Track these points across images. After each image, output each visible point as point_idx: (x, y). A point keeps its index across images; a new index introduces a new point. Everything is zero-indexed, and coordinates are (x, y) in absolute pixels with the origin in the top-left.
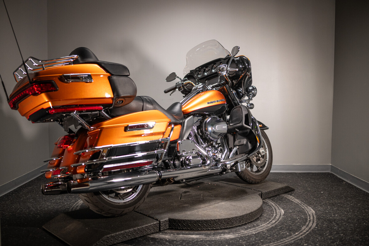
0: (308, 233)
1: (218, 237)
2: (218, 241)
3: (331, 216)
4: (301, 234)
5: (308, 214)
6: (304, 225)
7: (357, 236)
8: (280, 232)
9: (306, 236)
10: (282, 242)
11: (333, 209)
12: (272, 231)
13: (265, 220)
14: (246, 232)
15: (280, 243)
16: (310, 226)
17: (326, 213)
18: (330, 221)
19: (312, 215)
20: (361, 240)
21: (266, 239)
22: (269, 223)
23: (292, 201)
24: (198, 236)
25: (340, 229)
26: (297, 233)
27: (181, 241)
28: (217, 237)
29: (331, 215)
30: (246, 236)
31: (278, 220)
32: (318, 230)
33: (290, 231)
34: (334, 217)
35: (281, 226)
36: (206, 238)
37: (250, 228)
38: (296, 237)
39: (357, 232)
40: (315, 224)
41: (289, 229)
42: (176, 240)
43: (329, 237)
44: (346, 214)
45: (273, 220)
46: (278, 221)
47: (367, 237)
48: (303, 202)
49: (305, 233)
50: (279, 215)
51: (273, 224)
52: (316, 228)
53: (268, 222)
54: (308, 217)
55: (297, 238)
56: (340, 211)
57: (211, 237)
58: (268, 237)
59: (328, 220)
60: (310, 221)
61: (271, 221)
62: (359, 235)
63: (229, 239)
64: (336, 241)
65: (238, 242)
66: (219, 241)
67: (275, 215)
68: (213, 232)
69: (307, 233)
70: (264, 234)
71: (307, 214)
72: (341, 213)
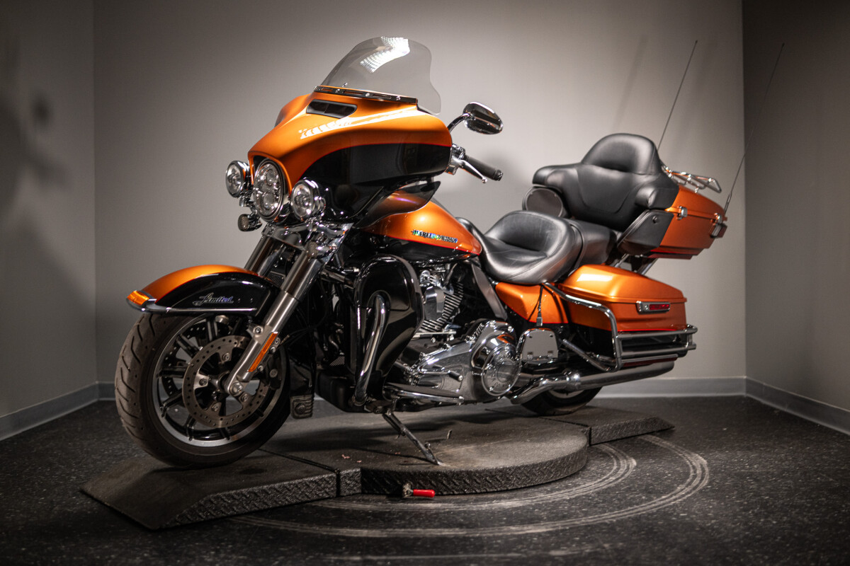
0: (689, 495)
1: (485, 506)
2: (486, 512)
3: (744, 468)
4: (674, 497)
5: (691, 466)
6: (682, 483)
7: (801, 499)
8: (627, 495)
9: (684, 500)
10: (631, 512)
11: (748, 456)
12: (609, 493)
13: (594, 476)
14: (549, 496)
15: (626, 513)
16: (694, 484)
17: (731, 463)
18: (741, 476)
19: (700, 466)
20: (809, 505)
21: (595, 506)
22: (601, 482)
23: (654, 445)
24: (439, 505)
25: (762, 488)
26: (663, 497)
27: (400, 514)
28: (483, 506)
29: (744, 466)
30: (550, 503)
31: (622, 476)
32: (712, 490)
33: (650, 493)
34: (749, 469)
35: (629, 485)
36: (458, 507)
37: (559, 490)
38: (662, 502)
39: (801, 493)
40: (705, 482)
41: (646, 490)
42: (389, 512)
43: (738, 501)
44: (777, 465)
45: (611, 476)
46: (623, 478)
47: (823, 501)
48: (681, 445)
49: (683, 496)
50: (626, 468)
51: (611, 483)
52: (707, 488)
53: (599, 480)
54: (692, 471)
55: (664, 504)
56: (765, 458)
57: (469, 506)
58: (599, 503)
59: (735, 474)
60: (695, 477)
61: (607, 478)
62: (805, 497)
63: (509, 509)
64: (752, 508)
65: (529, 513)
66: (488, 513)
67: (615, 468)
68: (474, 497)
69: (687, 496)
70: (589, 499)
71: (688, 466)
72: (767, 461)
